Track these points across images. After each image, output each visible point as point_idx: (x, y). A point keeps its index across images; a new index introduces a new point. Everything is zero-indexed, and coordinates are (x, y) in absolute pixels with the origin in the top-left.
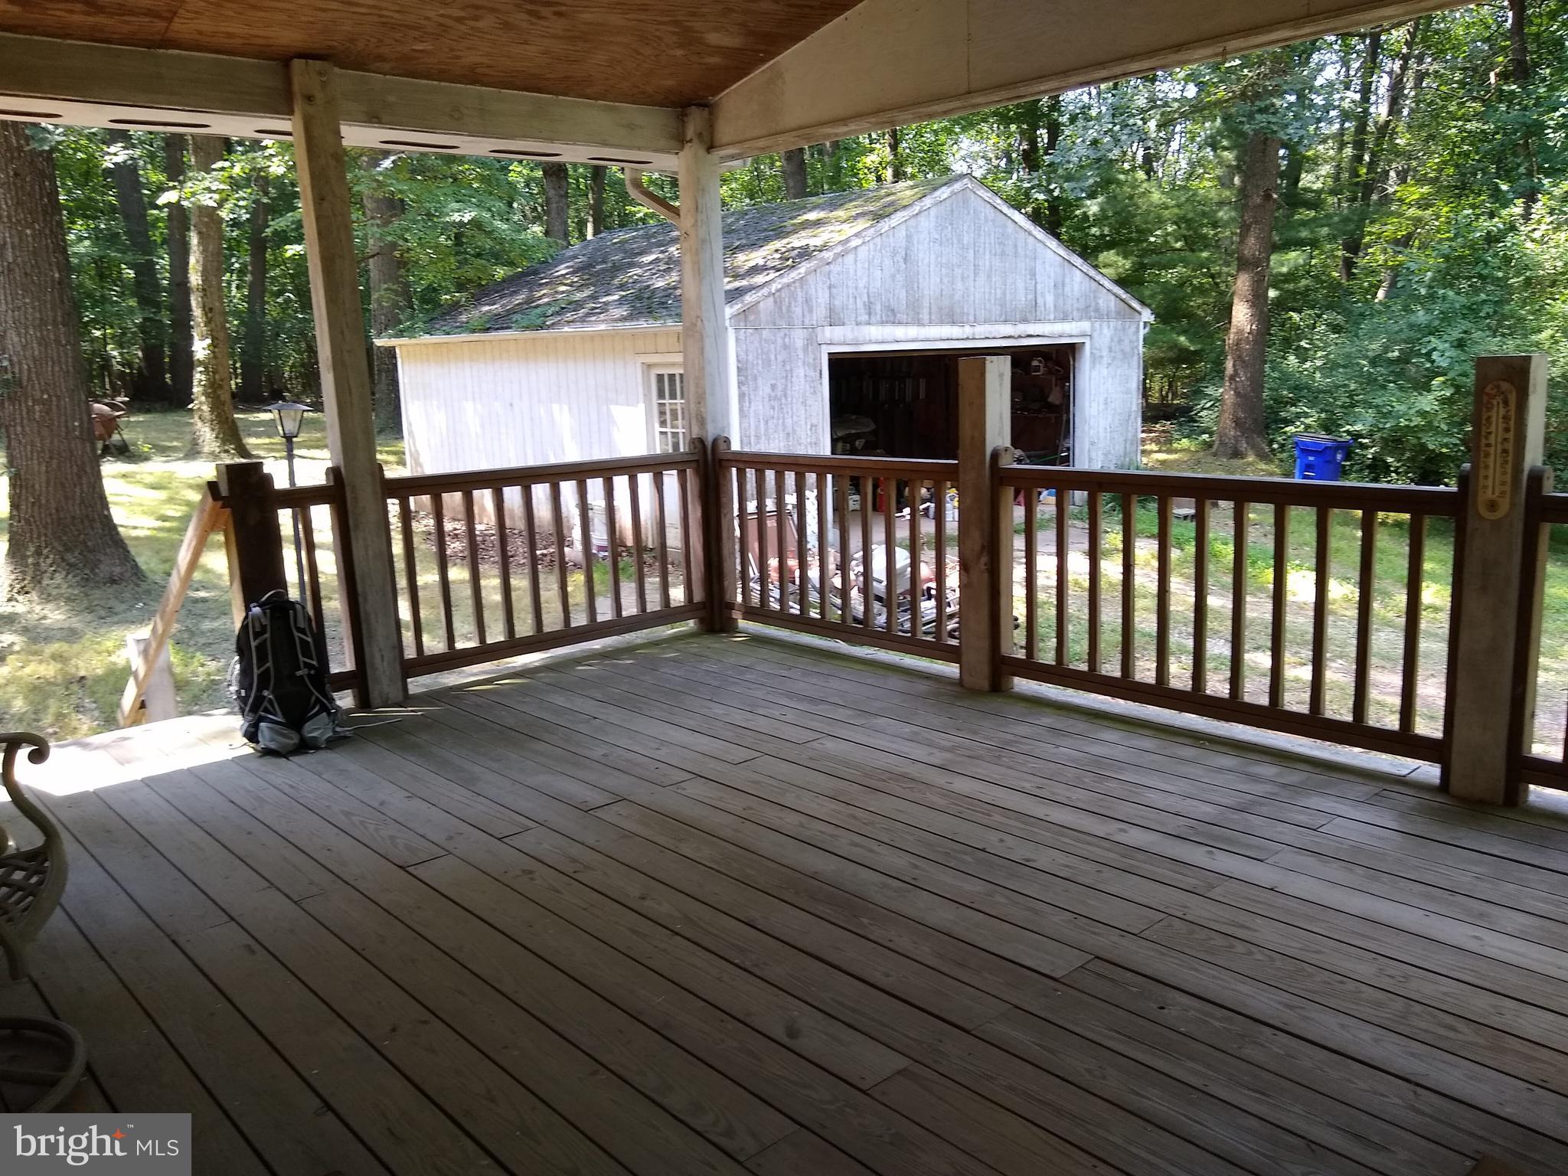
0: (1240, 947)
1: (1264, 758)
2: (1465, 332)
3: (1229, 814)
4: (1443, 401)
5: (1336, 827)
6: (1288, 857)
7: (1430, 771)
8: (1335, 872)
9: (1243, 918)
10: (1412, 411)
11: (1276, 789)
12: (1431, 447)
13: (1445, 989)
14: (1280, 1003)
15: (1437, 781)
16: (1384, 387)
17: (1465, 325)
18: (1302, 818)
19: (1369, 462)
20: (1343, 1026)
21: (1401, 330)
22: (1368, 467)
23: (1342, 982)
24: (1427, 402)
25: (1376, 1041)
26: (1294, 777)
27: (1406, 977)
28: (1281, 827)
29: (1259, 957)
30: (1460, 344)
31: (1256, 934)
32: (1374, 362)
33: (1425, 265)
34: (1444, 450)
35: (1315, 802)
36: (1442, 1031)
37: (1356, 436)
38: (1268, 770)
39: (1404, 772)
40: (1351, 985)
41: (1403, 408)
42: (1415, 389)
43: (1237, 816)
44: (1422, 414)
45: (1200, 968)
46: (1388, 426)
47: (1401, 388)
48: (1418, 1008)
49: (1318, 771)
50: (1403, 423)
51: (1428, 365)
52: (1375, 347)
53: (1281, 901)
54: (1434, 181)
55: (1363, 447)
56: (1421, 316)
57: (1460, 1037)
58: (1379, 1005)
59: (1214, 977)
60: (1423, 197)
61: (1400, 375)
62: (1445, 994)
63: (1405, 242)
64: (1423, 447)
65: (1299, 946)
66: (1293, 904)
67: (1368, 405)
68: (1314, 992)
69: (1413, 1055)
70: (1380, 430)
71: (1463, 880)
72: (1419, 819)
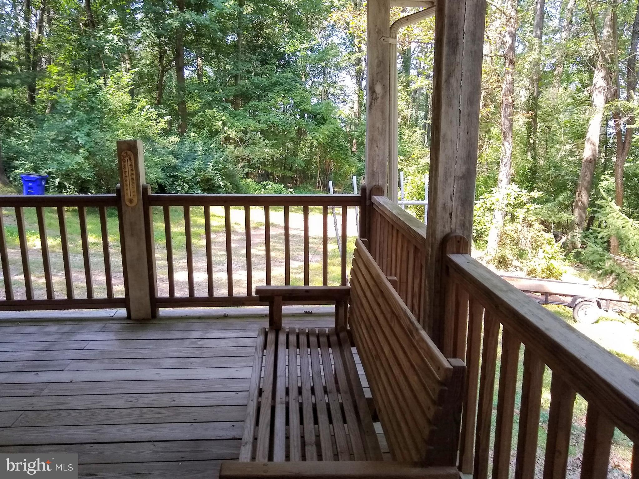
0: (64, 414)
1: (50, 323)
2: (90, 130)
3: (40, 353)
4: (86, 158)
5: (91, 345)
6: (74, 365)
7: (122, 312)
8: (95, 365)
9: (62, 400)
10: (73, 163)
11: (59, 336)
12: (84, 177)
13: (152, 399)
14: (90, 431)
15: (126, 315)
16: (60, 153)
17: (88, 127)
18: (76, 346)
19: (57, 184)
20: (118, 430)
21: (63, 128)
22: (57, 186)
23: (113, 412)
24: (79, 159)
25: (133, 430)
26: (66, 328)
27: (137, 399)
28: (67, 353)
29: (74, 414)
30: (88, 135)
31: (70, 405)
32: (53, 141)
33: (68, 101)
34: (89, 178)
35: (79, 337)
36: (156, 416)
37: (50, 173)
38: (53, 328)
39: (112, 315)
40: (117, 411)
41: (69, 161)
42: (72, 153)
43: (45, 353)
44: (78, 164)
45: (49, 430)
46: (64, 168)
47: (66, 152)
48: (145, 410)
49: (76, 323)
50: (70, 167)
51: (76, 143)
52: (53, 134)
53: (76, 386)
54: (63, 65)
55: (53, 178)
56: (69, 122)
57: (163, 415)
58: (129, 415)
59: (56, 432)
60: (59, 71)
61: (64, 147)
62: (153, 400)
63: (55, 89)
64: (79, 178)
65: (90, 403)
66: (82, 385)
67: (53, 160)
68: (103, 421)
69: (148, 430)
70: (60, 170)
71: (146, 352)
72: (123, 333)
